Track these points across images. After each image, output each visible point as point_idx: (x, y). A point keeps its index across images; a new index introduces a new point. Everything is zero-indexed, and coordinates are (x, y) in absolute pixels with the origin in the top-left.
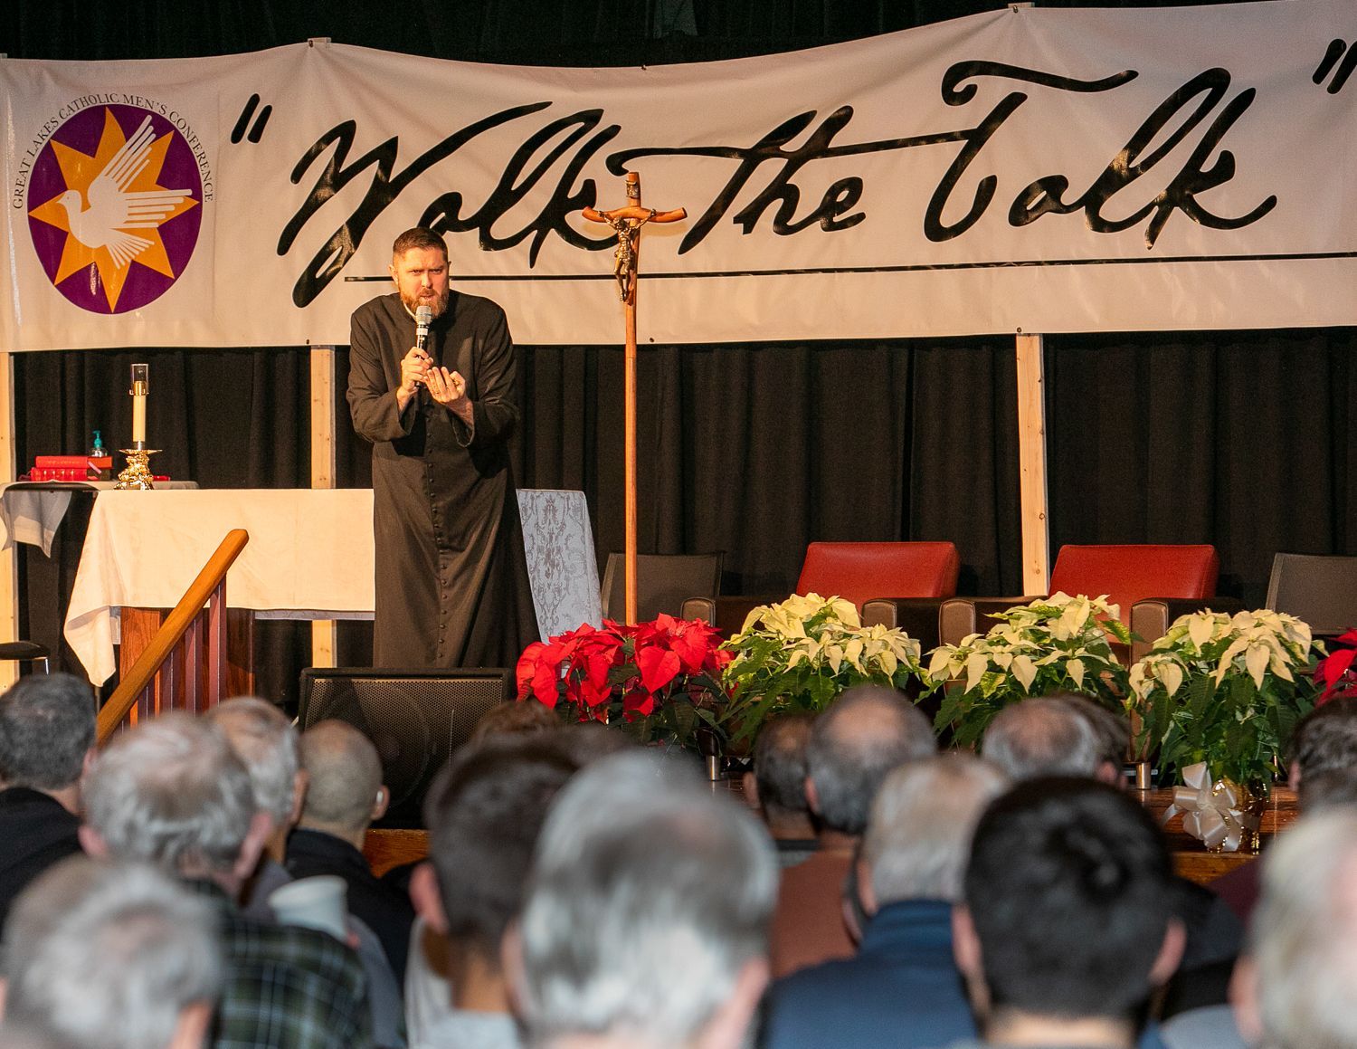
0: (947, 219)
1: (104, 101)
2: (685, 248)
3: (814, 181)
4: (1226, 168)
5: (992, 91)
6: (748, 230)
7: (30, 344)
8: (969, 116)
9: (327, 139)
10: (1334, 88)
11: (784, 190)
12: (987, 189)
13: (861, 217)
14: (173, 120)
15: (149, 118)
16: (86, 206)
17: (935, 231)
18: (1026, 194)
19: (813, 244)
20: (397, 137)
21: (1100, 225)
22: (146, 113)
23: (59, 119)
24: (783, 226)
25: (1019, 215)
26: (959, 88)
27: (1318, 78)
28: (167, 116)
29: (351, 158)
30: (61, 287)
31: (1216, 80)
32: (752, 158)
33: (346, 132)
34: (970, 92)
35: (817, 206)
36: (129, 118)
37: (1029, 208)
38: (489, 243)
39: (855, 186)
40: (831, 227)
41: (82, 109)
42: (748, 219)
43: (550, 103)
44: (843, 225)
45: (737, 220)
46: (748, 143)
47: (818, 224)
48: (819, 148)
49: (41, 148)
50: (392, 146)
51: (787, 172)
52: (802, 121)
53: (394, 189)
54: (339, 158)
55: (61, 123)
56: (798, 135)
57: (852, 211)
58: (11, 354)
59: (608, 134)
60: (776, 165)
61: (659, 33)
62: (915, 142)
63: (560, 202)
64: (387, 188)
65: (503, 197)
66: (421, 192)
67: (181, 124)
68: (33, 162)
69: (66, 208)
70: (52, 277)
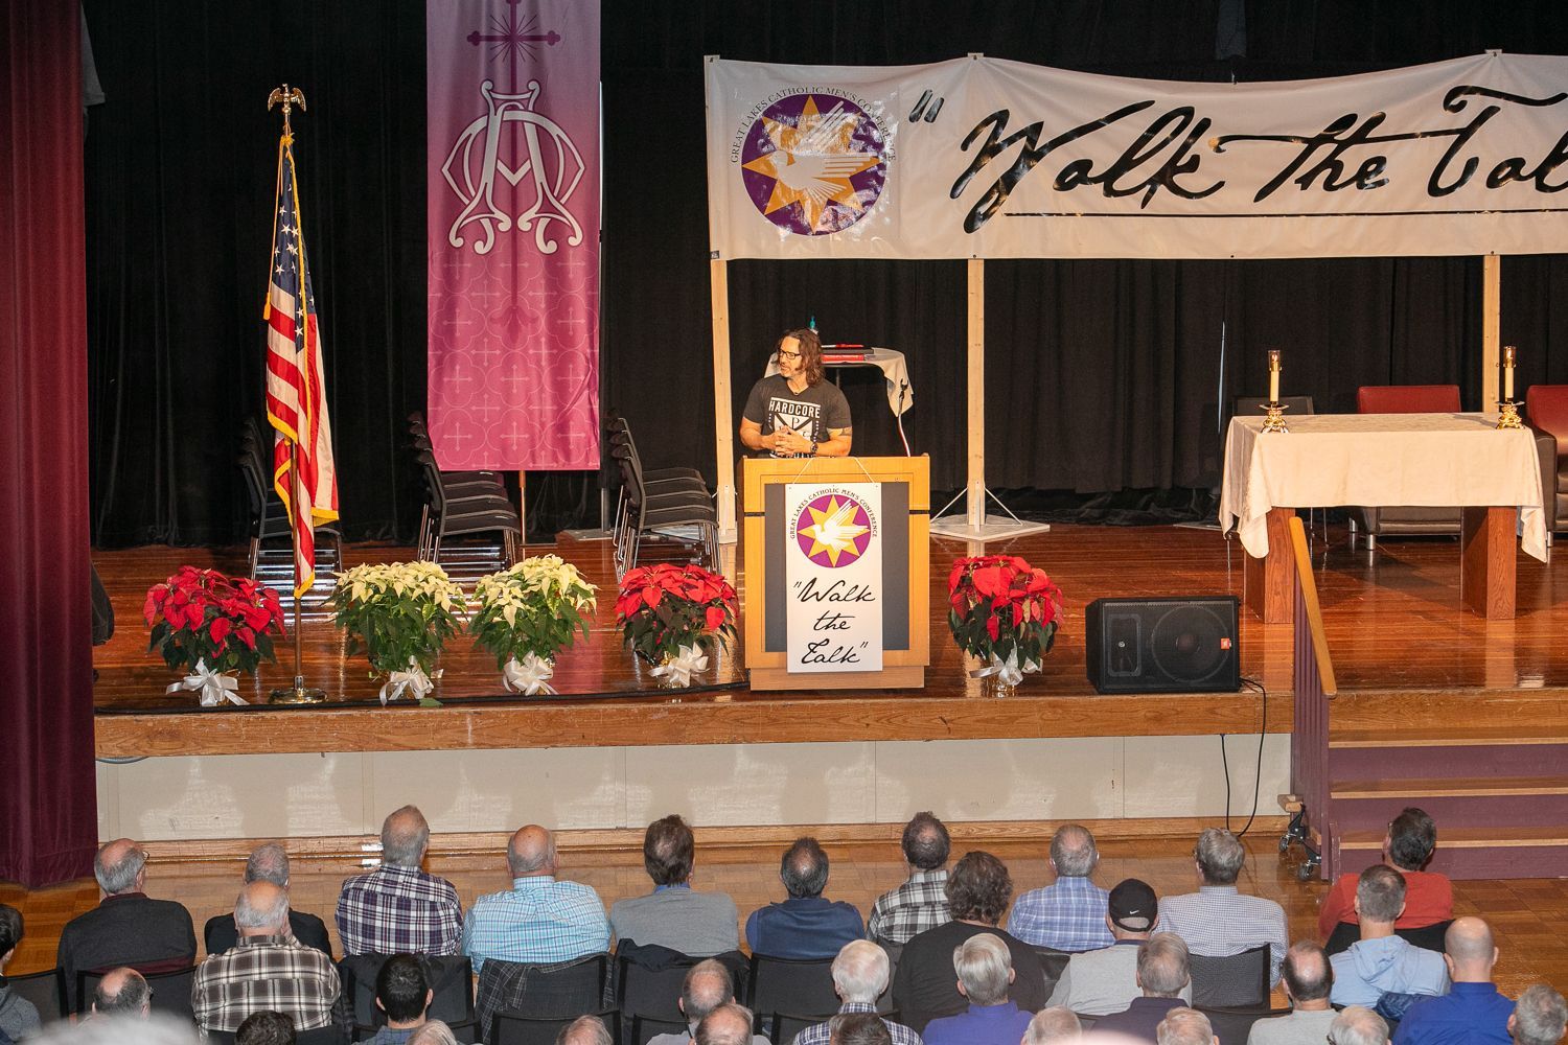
0: (1443, 183)
1: (810, 91)
2: (1256, 200)
3: (1353, 158)
5: (1475, 105)
6: (1304, 188)
7: (744, 253)
8: (1463, 119)
9: (986, 122)
11: (1336, 166)
12: (1472, 165)
13: (1387, 181)
14: (861, 105)
15: (842, 103)
16: (791, 162)
17: (1434, 190)
18: (1500, 167)
19: (1350, 198)
20: (1042, 123)
21: (1541, 187)
22: (838, 100)
23: (767, 101)
24: (1329, 186)
25: (1493, 181)
26: (1455, 102)
28: (856, 102)
29: (1004, 135)
30: (768, 216)
32: (1313, 144)
33: (1001, 118)
34: (1463, 104)
35: (1355, 174)
36: (825, 103)
37: (1499, 177)
38: (1110, 192)
39: (1380, 161)
40: (1361, 186)
41: (792, 94)
42: (1305, 181)
43: (1153, 102)
44: (1372, 186)
45: (1297, 181)
46: (1312, 134)
47: (1355, 184)
48: (1360, 138)
49: (753, 122)
50: (1037, 128)
51: (1336, 152)
52: (1349, 120)
53: (1039, 156)
54: (995, 135)
55: (770, 104)
56: (1346, 130)
57: (1379, 177)
58: (728, 262)
59: (1205, 125)
60: (1332, 147)
61: (1219, 56)
62: (1424, 135)
63: (1171, 168)
64: (1031, 156)
65: (1126, 163)
66: (1060, 159)
67: (867, 108)
68: (747, 131)
69: (774, 163)
70: (762, 209)
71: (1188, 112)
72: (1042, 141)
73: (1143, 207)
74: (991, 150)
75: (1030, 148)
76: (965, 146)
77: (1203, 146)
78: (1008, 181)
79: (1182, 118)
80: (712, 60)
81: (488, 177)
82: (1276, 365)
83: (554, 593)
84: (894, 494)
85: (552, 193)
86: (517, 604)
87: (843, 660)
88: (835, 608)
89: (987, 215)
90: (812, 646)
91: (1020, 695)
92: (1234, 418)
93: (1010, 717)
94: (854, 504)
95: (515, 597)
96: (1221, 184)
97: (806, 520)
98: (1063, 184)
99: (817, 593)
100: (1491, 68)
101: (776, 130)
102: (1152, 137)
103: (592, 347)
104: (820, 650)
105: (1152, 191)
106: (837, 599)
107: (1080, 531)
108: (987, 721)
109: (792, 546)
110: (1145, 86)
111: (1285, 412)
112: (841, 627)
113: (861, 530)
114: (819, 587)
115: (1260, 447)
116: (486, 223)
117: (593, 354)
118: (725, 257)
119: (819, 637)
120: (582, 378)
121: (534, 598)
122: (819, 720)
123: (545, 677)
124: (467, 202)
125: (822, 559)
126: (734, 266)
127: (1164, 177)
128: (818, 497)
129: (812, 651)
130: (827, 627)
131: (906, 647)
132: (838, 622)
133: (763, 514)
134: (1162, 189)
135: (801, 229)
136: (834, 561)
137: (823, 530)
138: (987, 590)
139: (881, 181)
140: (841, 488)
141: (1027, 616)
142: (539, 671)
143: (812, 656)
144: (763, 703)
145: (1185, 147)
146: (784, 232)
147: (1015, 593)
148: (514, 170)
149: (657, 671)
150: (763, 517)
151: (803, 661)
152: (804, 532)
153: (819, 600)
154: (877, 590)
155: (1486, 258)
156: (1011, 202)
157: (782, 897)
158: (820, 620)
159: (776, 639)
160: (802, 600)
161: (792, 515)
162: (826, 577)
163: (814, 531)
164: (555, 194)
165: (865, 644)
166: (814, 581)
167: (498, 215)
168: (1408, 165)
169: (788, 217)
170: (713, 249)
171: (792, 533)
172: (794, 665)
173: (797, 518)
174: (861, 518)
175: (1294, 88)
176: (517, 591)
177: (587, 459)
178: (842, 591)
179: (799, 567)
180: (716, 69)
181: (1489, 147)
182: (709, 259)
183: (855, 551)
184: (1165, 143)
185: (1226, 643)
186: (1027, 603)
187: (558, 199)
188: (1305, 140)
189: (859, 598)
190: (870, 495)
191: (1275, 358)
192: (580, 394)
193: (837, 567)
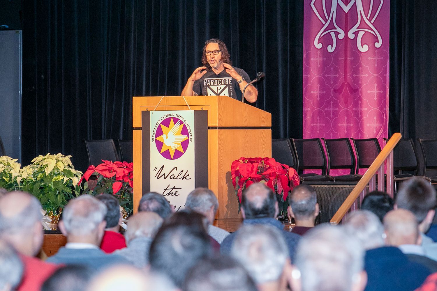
81: (334, 9)
84: (201, 117)
85: (366, 17)
88: (173, 183)
94: (181, 123)
97: (159, 132)
99: (164, 174)
106: (173, 178)
109: (153, 146)
112: (175, 194)
113: (184, 138)
114: (166, 171)
116: (333, 34)
124: (324, 22)
125: (166, 155)
128: (165, 118)
130: (169, 194)
132: (174, 191)
136: (172, 155)
137: (167, 138)
140: (175, 113)
148: (346, 4)
150: (141, 130)
153: (165, 178)
154: (192, 173)
158: (165, 190)
160: (158, 178)
161: (153, 129)
162: (169, 164)
163: (162, 138)
164: (368, 18)
166: (162, 167)
167: (338, 30)
171: (153, 139)
173: (155, 131)
174: (185, 131)
178: (176, 173)
179: (156, 159)
183: (182, 150)
187: (370, 20)
189: (183, 178)
190: (189, 118)
193: (173, 159)
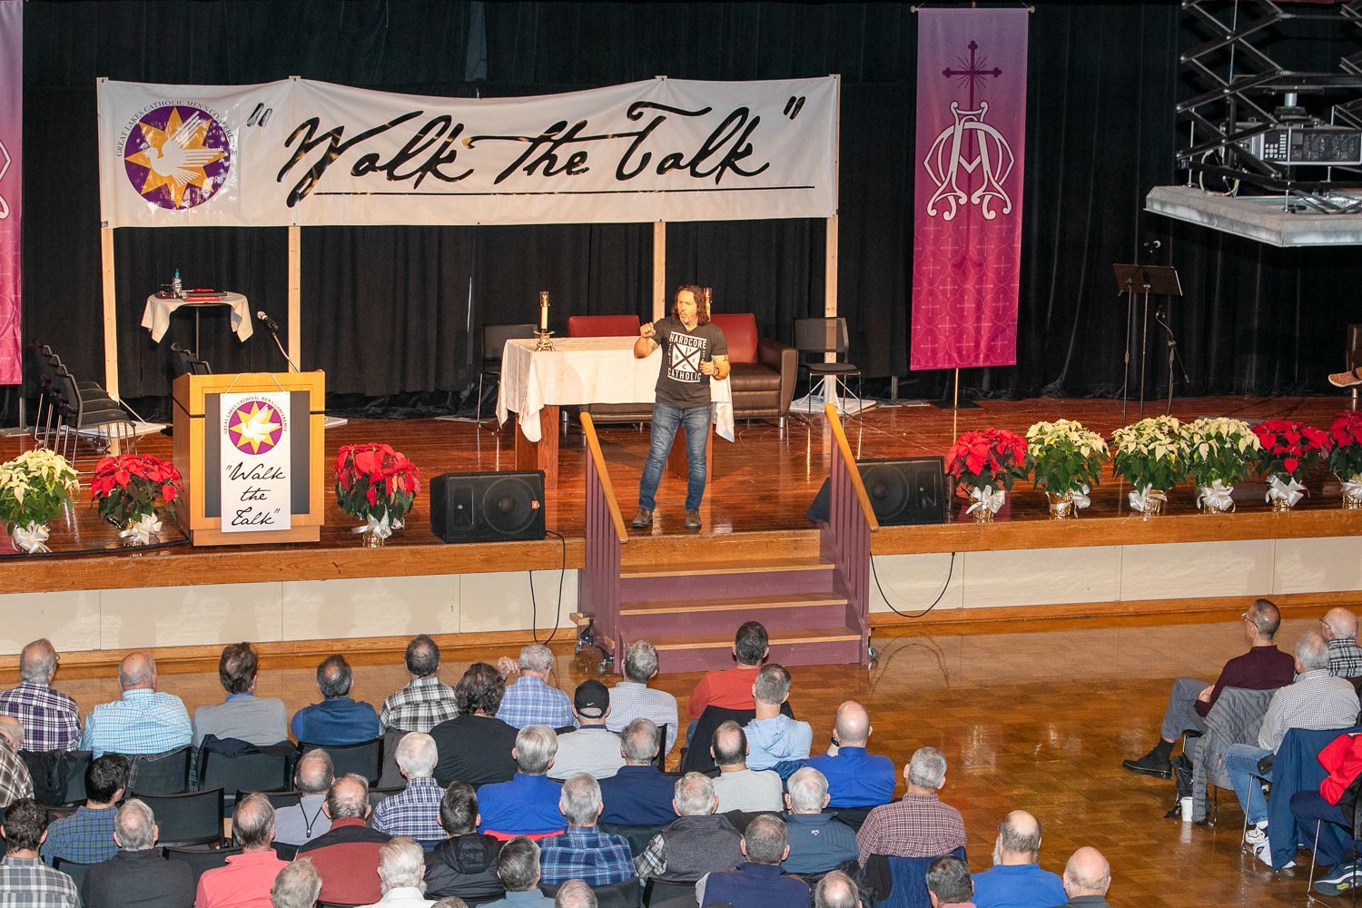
0: (626, 171)
1: (175, 104)
2: (496, 182)
3: (564, 153)
4: (749, 150)
5: (649, 115)
6: (529, 174)
7: (125, 223)
8: (640, 125)
9: (303, 127)
10: (792, 117)
11: (550, 157)
12: (646, 158)
13: (587, 169)
14: (212, 114)
15: (198, 112)
16: (161, 155)
17: (620, 175)
18: (666, 160)
19: (563, 181)
20: (343, 127)
21: (694, 174)
22: (195, 110)
23: (143, 111)
24: (547, 173)
25: (661, 170)
26: (635, 113)
27: (786, 112)
28: (207, 112)
29: (315, 137)
30: (144, 196)
31: (743, 112)
32: (536, 142)
33: (314, 123)
34: (640, 114)
35: (565, 164)
36: (186, 113)
37: (666, 167)
38: (392, 177)
39: (583, 155)
40: (569, 173)
41: (162, 106)
42: (530, 170)
43: (422, 112)
44: (577, 172)
45: (525, 169)
46: (536, 135)
47: (565, 171)
48: (569, 138)
49: (133, 126)
50: (339, 131)
51: (553, 148)
52: (560, 126)
53: (340, 151)
54: (309, 135)
55: (145, 113)
56: (561, 132)
57: (582, 166)
58: (114, 229)
59: (459, 129)
60: (548, 145)
61: (467, 80)
62: (614, 136)
63: (436, 159)
64: (336, 150)
65: (404, 156)
66: (356, 153)
67: (216, 116)
68: (129, 133)
69: (147, 155)
70: (139, 190)
71: (447, 119)
72: (343, 140)
73: (415, 188)
74: (305, 147)
75: (334, 144)
76: (288, 144)
77: (458, 144)
78: (318, 170)
79: (443, 124)
80: (103, 81)
82: (545, 303)
83: (51, 476)
84: (299, 399)
86: (24, 486)
87: (262, 522)
88: (257, 484)
89: (302, 196)
90: (239, 513)
91: (388, 545)
92: (509, 341)
93: (383, 562)
94: (270, 407)
95: (21, 481)
96: (471, 171)
97: (235, 420)
98: (358, 171)
99: (243, 474)
100: (659, 89)
101: (150, 133)
102: (422, 137)
103: (16, 293)
104: (245, 515)
105: (421, 177)
106: (258, 477)
107: (371, 424)
108: (366, 565)
109: (225, 439)
110: (417, 100)
111: (552, 336)
113: (275, 426)
114: (245, 469)
115: (535, 362)
117: (16, 298)
118: (112, 226)
119: (244, 505)
120: (9, 316)
121: (35, 481)
122: (246, 567)
123: (43, 540)
125: (247, 449)
126: (117, 232)
127: (430, 166)
129: (239, 516)
130: (251, 498)
131: (307, 512)
132: (258, 494)
133: (203, 416)
134: (429, 174)
135: (168, 204)
136: (256, 450)
137: (247, 427)
138: (365, 469)
139: (226, 169)
140: (260, 396)
141: (395, 487)
142: (39, 536)
143: (240, 520)
144: (204, 555)
145: (446, 145)
146: (153, 206)
147: (387, 471)
149: (124, 534)
150: (204, 419)
151: (233, 524)
152: (233, 429)
153: (244, 479)
154: (287, 471)
155: (656, 225)
156: (320, 185)
157: (318, 699)
158: (245, 493)
159: (213, 509)
160: (233, 479)
161: (225, 417)
162: (250, 461)
163: (241, 428)
165: (278, 510)
166: (240, 465)
168: (603, 157)
169: (160, 197)
170: (103, 220)
171: (225, 429)
172: (226, 527)
173: (229, 419)
174: (276, 418)
175: (520, 102)
176: (23, 476)
177: (12, 376)
178: (261, 471)
179: (230, 454)
180: (105, 87)
181: (659, 145)
182: (101, 227)
183: (270, 442)
184: (432, 141)
185: (535, 505)
186: (395, 477)
188: (530, 140)
189: (273, 477)
190: (282, 401)
191: (545, 297)
192: (7, 327)
193: (258, 453)
